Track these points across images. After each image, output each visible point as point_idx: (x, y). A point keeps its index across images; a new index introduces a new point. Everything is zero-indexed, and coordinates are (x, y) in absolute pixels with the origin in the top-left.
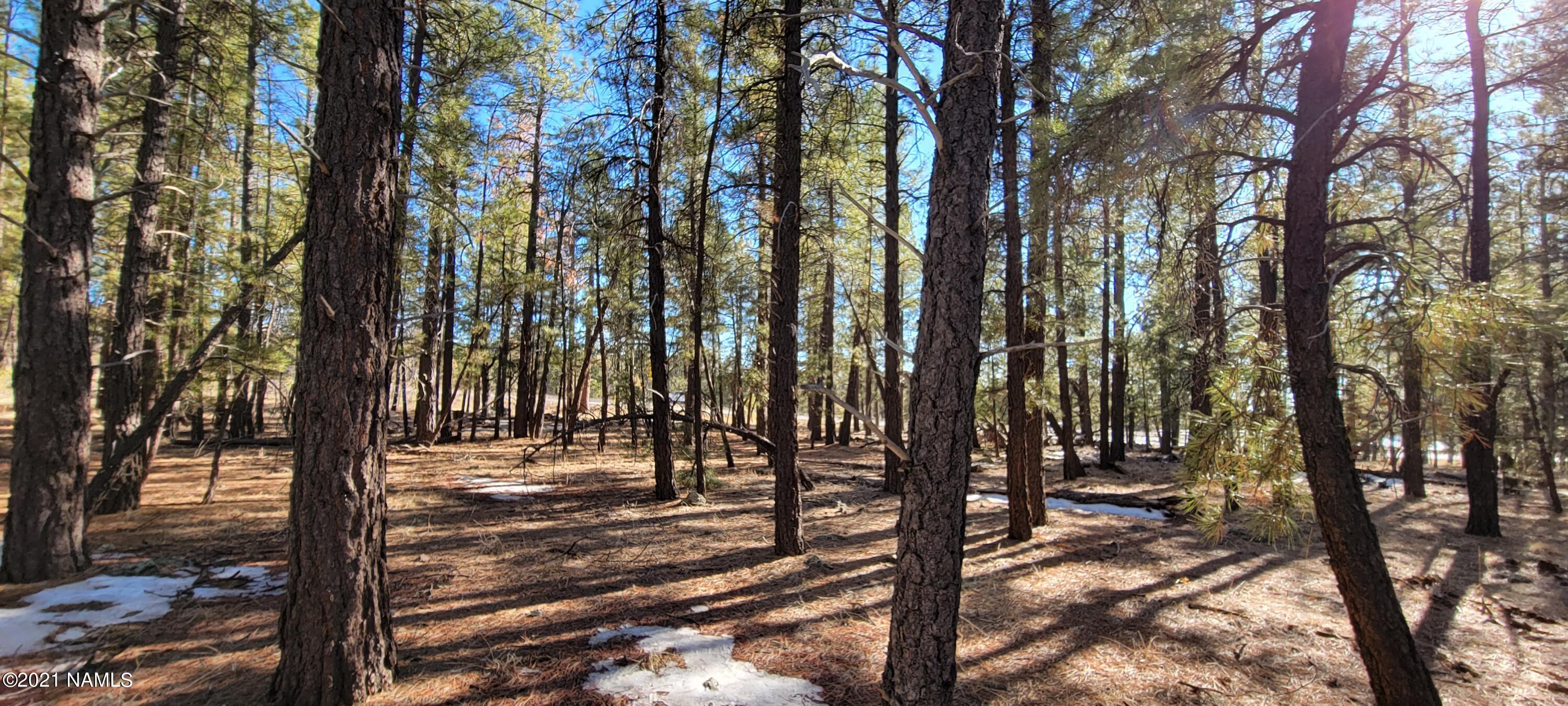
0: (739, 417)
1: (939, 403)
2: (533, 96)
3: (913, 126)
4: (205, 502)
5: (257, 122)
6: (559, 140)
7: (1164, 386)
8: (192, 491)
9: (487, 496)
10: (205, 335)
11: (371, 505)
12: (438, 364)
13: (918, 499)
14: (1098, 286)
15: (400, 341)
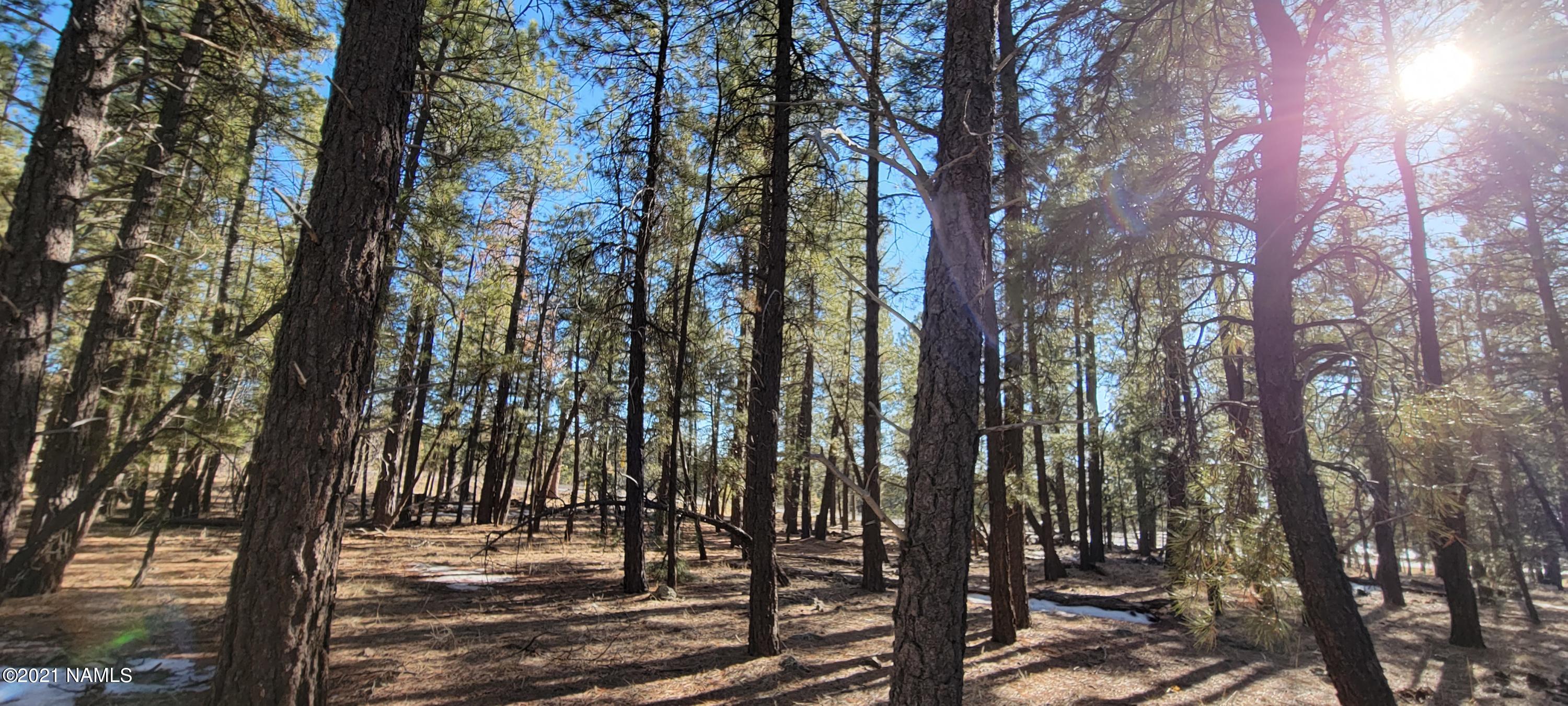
0: (713, 508)
1: (938, 480)
2: (526, 185)
3: (892, 225)
4: (134, 585)
5: (249, 198)
6: (549, 227)
7: (1139, 486)
8: (121, 573)
9: (444, 585)
10: (162, 405)
11: (319, 588)
12: (405, 444)
13: (917, 583)
14: (1070, 383)
15: (367, 419)
